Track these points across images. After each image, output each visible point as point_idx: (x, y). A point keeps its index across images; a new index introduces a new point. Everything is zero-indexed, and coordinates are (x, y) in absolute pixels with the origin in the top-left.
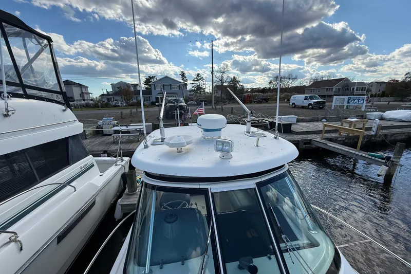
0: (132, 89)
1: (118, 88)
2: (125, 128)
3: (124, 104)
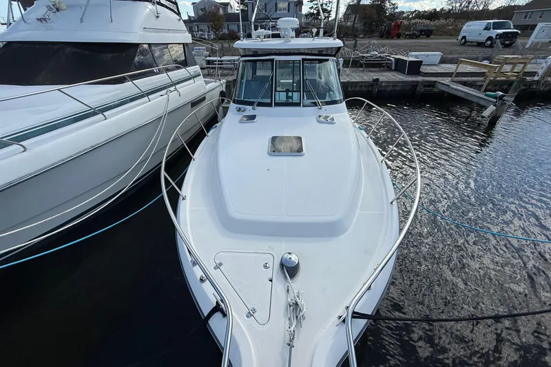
0: (221, 12)
1: (202, 10)
2: (219, 59)
3: (212, 37)
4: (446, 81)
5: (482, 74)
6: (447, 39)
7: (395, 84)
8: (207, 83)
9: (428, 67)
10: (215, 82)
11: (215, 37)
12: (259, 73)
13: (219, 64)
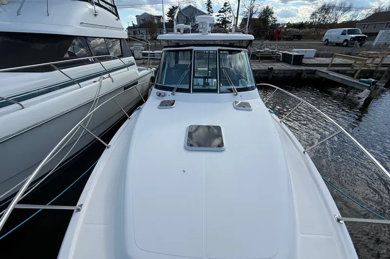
0: (156, 21)
1: (142, 20)
2: (151, 52)
3: (149, 38)
4: (324, 69)
5: (350, 65)
6: (312, 41)
7: (285, 72)
8: (140, 70)
9: (307, 60)
10: (147, 70)
11: (151, 38)
12: (180, 62)
13: (150, 56)
